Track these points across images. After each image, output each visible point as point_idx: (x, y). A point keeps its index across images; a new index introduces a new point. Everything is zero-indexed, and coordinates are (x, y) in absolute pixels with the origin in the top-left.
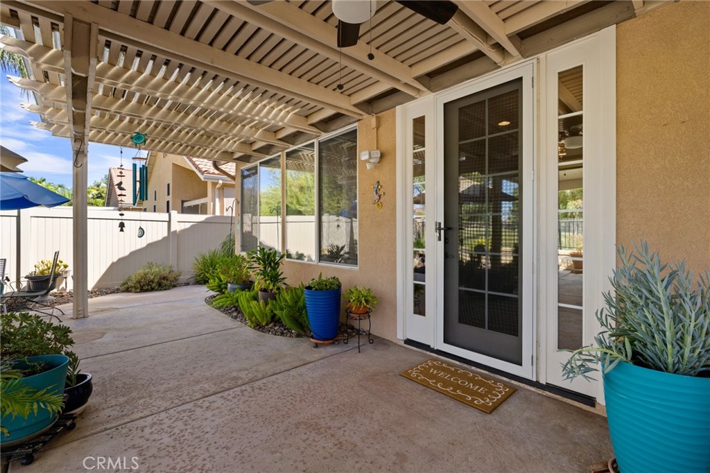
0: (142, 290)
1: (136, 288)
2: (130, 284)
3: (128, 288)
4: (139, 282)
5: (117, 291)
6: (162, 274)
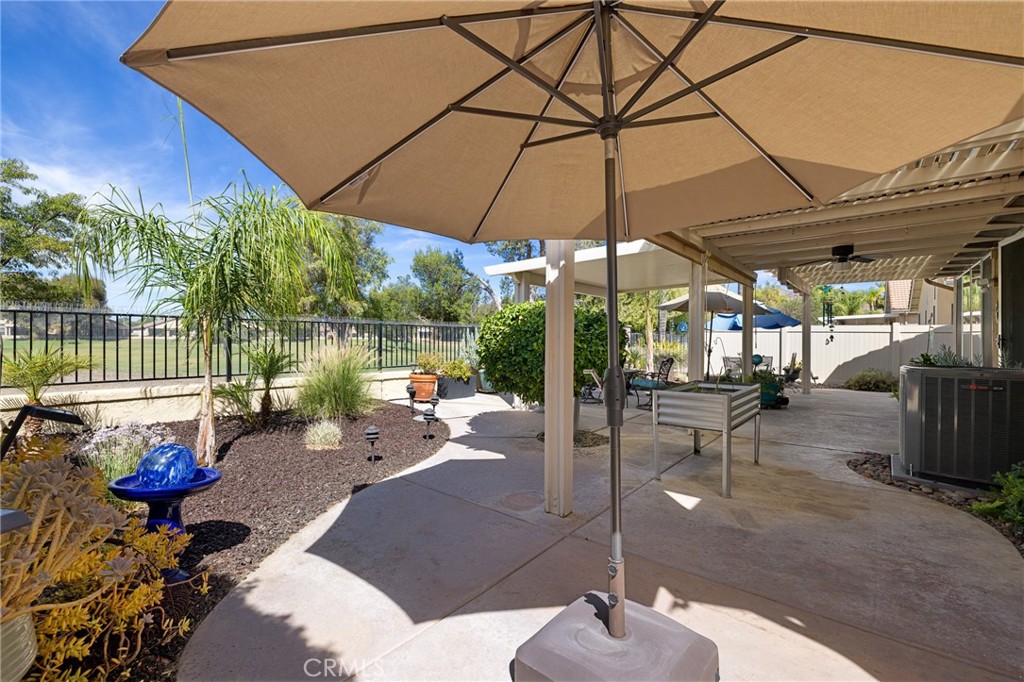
0: (860, 389)
1: (855, 386)
3: (850, 386)
4: (858, 382)
5: (843, 387)
6: (879, 377)
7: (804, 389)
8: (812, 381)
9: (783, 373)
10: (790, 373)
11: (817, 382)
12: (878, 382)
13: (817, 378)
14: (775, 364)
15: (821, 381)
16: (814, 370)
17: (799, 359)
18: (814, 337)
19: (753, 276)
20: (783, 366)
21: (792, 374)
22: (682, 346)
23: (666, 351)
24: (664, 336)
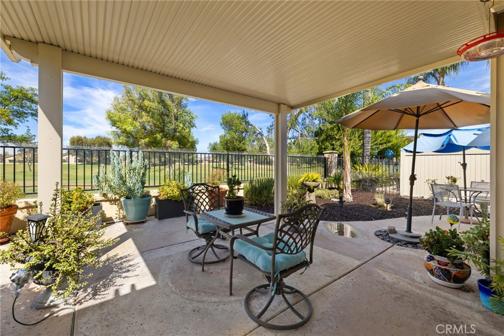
22: (384, 168)
23: (368, 174)
24: (367, 160)
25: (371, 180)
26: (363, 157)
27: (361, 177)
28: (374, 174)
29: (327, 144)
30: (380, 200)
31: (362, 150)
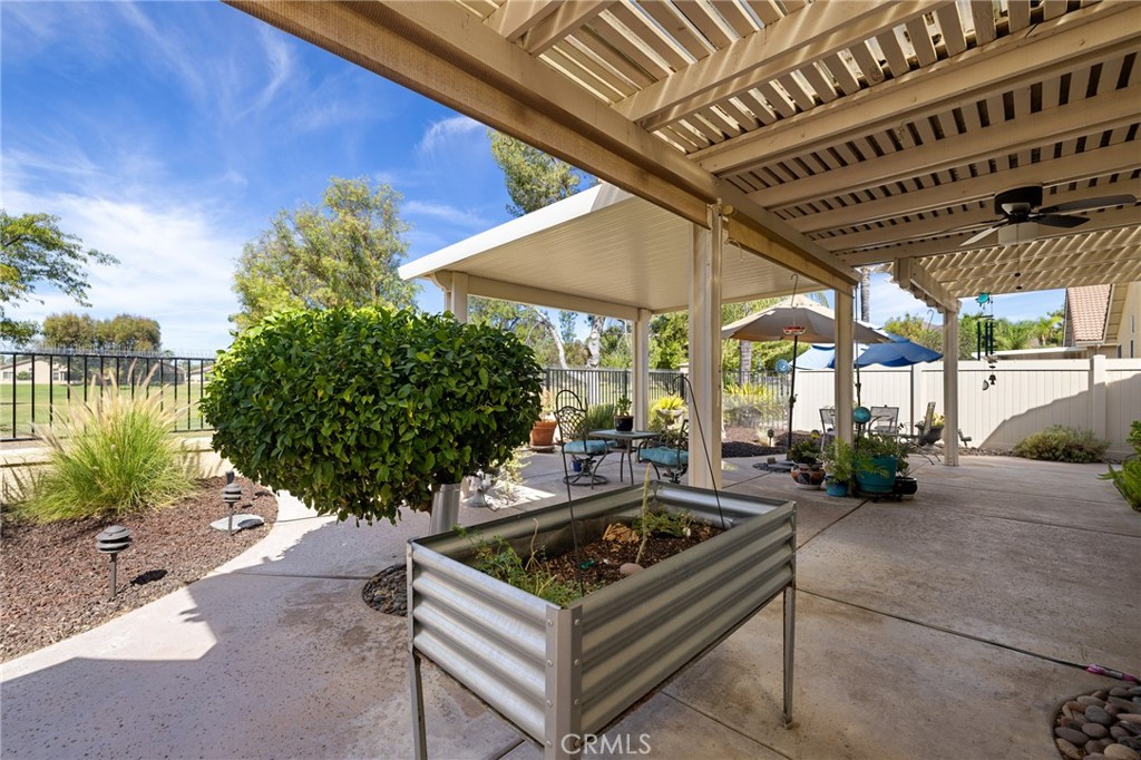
0: (1040, 458)
1: (1031, 453)
2: (1025, 447)
3: (1022, 452)
4: (1037, 447)
5: (1010, 454)
6: (1072, 440)
7: (948, 458)
8: (961, 444)
9: (916, 432)
10: (926, 432)
11: (970, 445)
12: (1071, 447)
13: (969, 440)
14: (904, 418)
15: (976, 443)
16: (964, 426)
17: (939, 411)
18: (963, 380)
19: (852, 276)
20: (916, 422)
21: (929, 436)
22: (770, 391)
23: (748, 399)
24: (746, 378)
25: (753, 411)
26: (740, 372)
27: (736, 404)
28: (756, 400)
29: (676, 345)
30: (762, 436)
31: (738, 358)
